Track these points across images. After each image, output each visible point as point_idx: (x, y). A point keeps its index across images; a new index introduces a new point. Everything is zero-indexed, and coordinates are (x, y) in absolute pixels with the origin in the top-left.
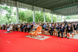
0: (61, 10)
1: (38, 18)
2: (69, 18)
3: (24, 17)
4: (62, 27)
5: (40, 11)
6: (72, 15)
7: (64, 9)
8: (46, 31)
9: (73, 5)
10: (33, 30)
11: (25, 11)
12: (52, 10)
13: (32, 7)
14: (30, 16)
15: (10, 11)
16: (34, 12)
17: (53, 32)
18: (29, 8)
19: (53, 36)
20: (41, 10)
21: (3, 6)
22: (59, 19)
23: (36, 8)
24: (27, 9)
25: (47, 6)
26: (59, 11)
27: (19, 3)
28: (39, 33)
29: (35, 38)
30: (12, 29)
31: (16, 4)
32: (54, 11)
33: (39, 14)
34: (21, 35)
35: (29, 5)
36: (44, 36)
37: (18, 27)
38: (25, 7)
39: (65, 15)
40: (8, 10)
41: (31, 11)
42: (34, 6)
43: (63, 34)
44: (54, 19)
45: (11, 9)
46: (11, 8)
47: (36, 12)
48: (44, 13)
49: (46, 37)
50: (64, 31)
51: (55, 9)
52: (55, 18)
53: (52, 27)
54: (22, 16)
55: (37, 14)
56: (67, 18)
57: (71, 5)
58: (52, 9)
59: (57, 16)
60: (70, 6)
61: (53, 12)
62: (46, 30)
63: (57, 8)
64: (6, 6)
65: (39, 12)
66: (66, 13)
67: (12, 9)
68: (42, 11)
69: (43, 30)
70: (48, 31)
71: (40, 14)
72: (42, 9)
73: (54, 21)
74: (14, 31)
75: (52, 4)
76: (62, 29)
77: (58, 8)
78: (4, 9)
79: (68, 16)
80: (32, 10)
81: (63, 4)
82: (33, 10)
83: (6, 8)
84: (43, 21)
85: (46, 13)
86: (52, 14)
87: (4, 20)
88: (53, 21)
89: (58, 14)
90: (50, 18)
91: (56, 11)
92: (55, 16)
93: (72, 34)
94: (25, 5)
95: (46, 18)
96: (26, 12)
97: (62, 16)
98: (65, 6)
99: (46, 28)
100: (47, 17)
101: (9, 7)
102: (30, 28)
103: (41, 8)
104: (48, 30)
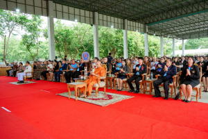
0: (170, 22)
1: (108, 46)
2: (194, 47)
3: (70, 44)
4: (166, 69)
5: (112, 27)
6: (203, 36)
7: (180, 20)
8: (121, 81)
9: (204, 9)
10: (82, 77)
11: (72, 26)
12: (146, 24)
13: (91, 16)
14: (87, 39)
15: (32, 28)
16: (97, 30)
17: (141, 81)
18: (83, 18)
19: (141, 95)
20: (116, 24)
21: (15, 15)
22: (167, 48)
23: (101, 18)
24: (76, 20)
25: (132, 12)
26: (165, 27)
27: (54, 4)
28: (97, 86)
29: (85, 100)
30: (30, 75)
31: (47, 9)
32: (152, 26)
33: (111, 36)
34: (49, 90)
35: (82, 11)
36: (113, 95)
37: (48, 69)
38: (71, 16)
39: (183, 37)
40: (28, 24)
41: (89, 26)
42: (96, 13)
43: (170, 89)
44: (153, 47)
45: (35, 22)
46: (35, 20)
47: (103, 29)
48: (124, 31)
49: (118, 98)
50: (171, 80)
51: (155, 20)
52: (155, 45)
53: (138, 69)
54: (64, 41)
55: (106, 36)
56: (189, 45)
57: (200, 8)
58: (148, 22)
59: (162, 41)
60: (198, 10)
61: (149, 29)
62: (121, 76)
63: (160, 19)
64: (23, 15)
65: (112, 30)
66: (185, 31)
67: (40, 22)
68: (120, 27)
69: (113, 76)
70: (125, 80)
71: (114, 35)
72: (120, 22)
73: (153, 53)
74: (38, 79)
75: (146, 5)
76: (165, 75)
77: (164, 18)
78: (16, 21)
79: (191, 40)
80: (92, 23)
81: (177, 4)
82: (94, 23)
83: (21, 18)
84: (122, 53)
85: (129, 32)
86: (146, 34)
87: (22, 51)
88: (150, 53)
89: (163, 33)
90: (141, 47)
91: (156, 25)
92: (154, 39)
93: (196, 89)
94: (71, 9)
95: (129, 46)
96: (76, 29)
97: (176, 40)
98: (184, 13)
99: (122, 70)
100: (133, 43)
101: (30, 17)
102: (78, 70)
103: (116, 19)
104: (126, 77)
